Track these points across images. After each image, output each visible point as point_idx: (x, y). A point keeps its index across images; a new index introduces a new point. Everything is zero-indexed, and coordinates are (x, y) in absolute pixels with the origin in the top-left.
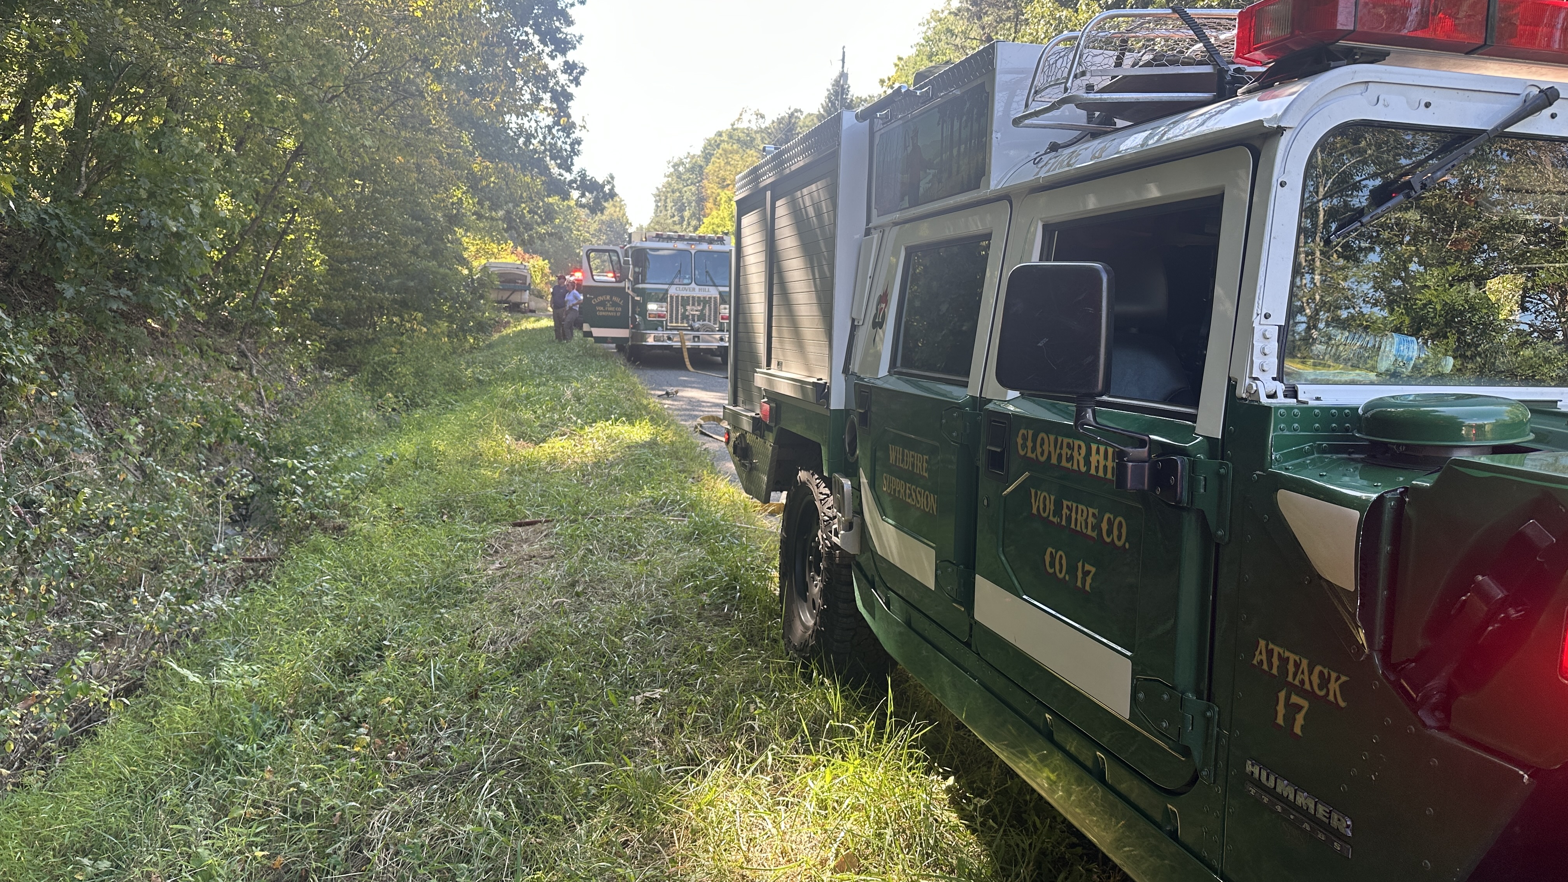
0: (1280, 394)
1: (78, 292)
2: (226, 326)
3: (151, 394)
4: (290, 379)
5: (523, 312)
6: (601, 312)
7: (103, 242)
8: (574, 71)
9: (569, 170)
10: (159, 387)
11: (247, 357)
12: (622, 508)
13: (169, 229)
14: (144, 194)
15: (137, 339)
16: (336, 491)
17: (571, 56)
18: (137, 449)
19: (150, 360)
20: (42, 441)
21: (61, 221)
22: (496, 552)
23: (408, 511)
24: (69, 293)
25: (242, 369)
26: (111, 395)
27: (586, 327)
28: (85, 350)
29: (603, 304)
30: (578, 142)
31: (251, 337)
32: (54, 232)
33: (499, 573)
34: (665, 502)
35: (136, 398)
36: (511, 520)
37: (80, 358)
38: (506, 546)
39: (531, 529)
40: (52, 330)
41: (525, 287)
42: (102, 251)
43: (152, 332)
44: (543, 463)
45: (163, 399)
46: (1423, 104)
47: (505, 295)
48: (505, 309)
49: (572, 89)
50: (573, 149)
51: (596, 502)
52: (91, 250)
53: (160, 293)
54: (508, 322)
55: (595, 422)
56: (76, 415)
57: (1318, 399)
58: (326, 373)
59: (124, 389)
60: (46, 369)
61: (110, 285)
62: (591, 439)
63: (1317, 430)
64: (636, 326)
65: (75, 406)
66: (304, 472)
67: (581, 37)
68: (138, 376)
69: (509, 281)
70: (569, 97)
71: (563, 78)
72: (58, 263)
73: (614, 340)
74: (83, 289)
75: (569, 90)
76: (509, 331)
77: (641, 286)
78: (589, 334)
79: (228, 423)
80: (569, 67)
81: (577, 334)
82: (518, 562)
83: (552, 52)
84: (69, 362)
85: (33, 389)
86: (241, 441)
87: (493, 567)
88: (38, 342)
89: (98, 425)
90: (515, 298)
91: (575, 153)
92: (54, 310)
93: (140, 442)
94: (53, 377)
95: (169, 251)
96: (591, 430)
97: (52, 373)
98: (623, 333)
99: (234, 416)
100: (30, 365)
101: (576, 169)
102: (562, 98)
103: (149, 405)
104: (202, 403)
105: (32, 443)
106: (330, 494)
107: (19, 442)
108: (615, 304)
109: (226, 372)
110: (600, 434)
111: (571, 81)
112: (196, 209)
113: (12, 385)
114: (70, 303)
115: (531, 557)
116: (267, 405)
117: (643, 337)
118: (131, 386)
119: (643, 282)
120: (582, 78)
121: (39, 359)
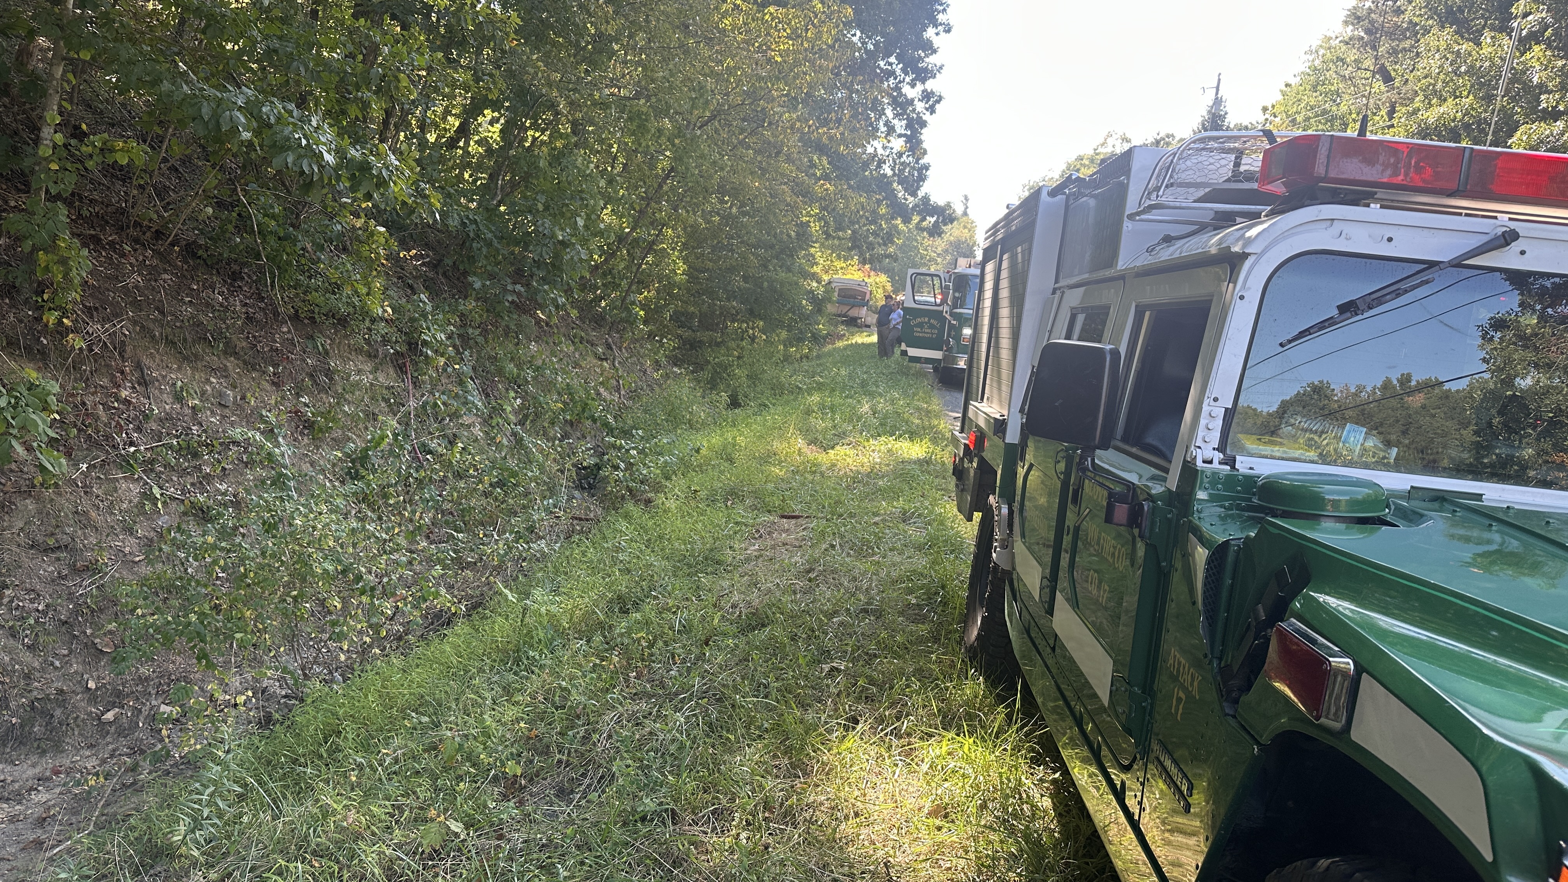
0: (1216, 461)
1: (484, 285)
2: (599, 321)
3: (530, 374)
4: (645, 372)
5: (856, 326)
6: (918, 333)
7: (508, 245)
8: (932, 99)
9: (914, 194)
10: (538, 369)
11: (611, 349)
12: (876, 514)
13: (556, 237)
14: (540, 207)
15: (526, 326)
16: (650, 469)
17: (930, 85)
18: (512, 418)
19: (533, 346)
20: (444, 404)
21: (478, 226)
22: (761, 537)
23: (703, 494)
24: (478, 285)
25: (606, 359)
26: (500, 372)
27: (903, 345)
28: (485, 333)
29: (920, 325)
30: (927, 167)
31: (618, 332)
32: (472, 235)
33: (756, 553)
34: (913, 513)
35: (519, 376)
36: (779, 512)
37: (480, 340)
38: (770, 533)
39: (793, 521)
40: (462, 316)
41: (864, 303)
42: (505, 252)
43: (538, 321)
44: (824, 468)
45: (541, 379)
46: (1385, 238)
47: (845, 309)
48: (842, 322)
49: (927, 117)
50: (920, 174)
51: (852, 505)
52: (497, 250)
53: (545, 291)
54: (844, 335)
55: (879, 435)
56: (470, 385)
57: (1251, 468)
58: (675, 369)
59: (511, 367)
60: (454, 346)
61: (509, 280)
62: (873, 451)
63: (1238, 492)
64: (949, 349)
65: (471, 378)
66: (627, 451)
67: (941, 68)
68: (523, 358)
69: (850, 297)
70: (923, 124)
71: (920, 106)
72: (472, 259)
73: (928, 361)
74: (488, 283)
75: (924, 118)
76: (840, 344)
77: (958, 311)
78: (904, 353)
79: (587, 404)
80: (927, 96)
81: (897, 352)
82: (773, 547)
83: (912, 80)
84: (471, 342)
85: (442, 361)
86: (594, 421)
87: (752, 548)
88: (450, 323)
89: (487, 395)
90: (854, 313)
91: (922, 178)
92: (466, 298)
93: (516, 412)
94: (458, 353)
95: (557, 256)
96: (876, 443)
97: (458, 350)
98: (937, 355)
99: (593, 399)
100: (441, 343)
101: (921, 194)
102: (916, 125)
103: (527, 382)
104: (568, 385)
105: (436, 404)
106: (644, 472)
107: (425, 403)
108: (932, 327)
109: (591, 360)
110: (882, 448)
111: (927, 109)
112: (580, 222)
113: (427, 356)
114: (478, 293)
115: (784, 544)
116: (623, 392)
117: (954, 360)
118: (516, 366)
119: (961, 307)
120: (937, 106)
121: (449, 337)
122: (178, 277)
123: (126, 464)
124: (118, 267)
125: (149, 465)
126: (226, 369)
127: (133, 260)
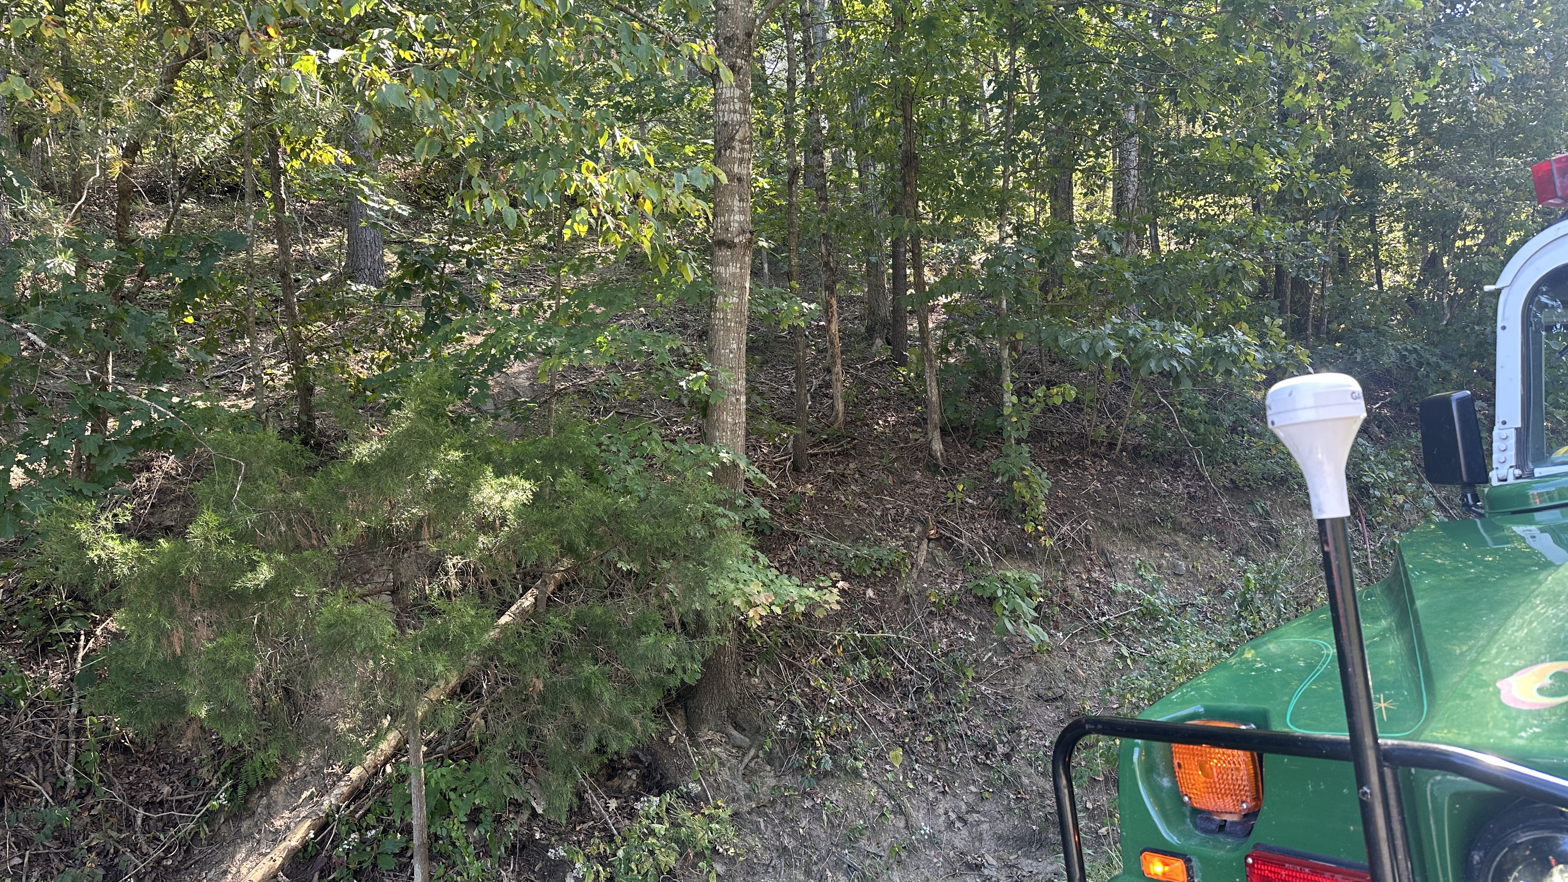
122: (1129, 476)
123: (1100, 630)
124: (1081, 479)
125: (1119, 632)
126: (1176, 544)
127: (1093, 471)
